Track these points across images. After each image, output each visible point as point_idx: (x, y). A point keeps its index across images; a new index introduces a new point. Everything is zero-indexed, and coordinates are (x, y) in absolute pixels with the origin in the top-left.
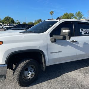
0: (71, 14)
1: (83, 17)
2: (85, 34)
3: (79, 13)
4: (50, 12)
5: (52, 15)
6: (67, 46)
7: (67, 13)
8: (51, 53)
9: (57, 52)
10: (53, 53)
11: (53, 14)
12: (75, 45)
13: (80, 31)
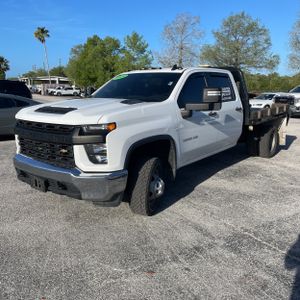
0: (109, 40)
1: (147, 49)
3: (136, 37)
4: (36, 30)
5: (43, 41)
7: (95, 36)
9: (190, 139)
11: (46, 38)
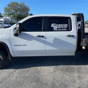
2: (58, 29)
6: (32, 40)
8: (15, 45)
9: (21, 45)
10: (16, 45)
12: (41, 39)
13: (52, 26)
